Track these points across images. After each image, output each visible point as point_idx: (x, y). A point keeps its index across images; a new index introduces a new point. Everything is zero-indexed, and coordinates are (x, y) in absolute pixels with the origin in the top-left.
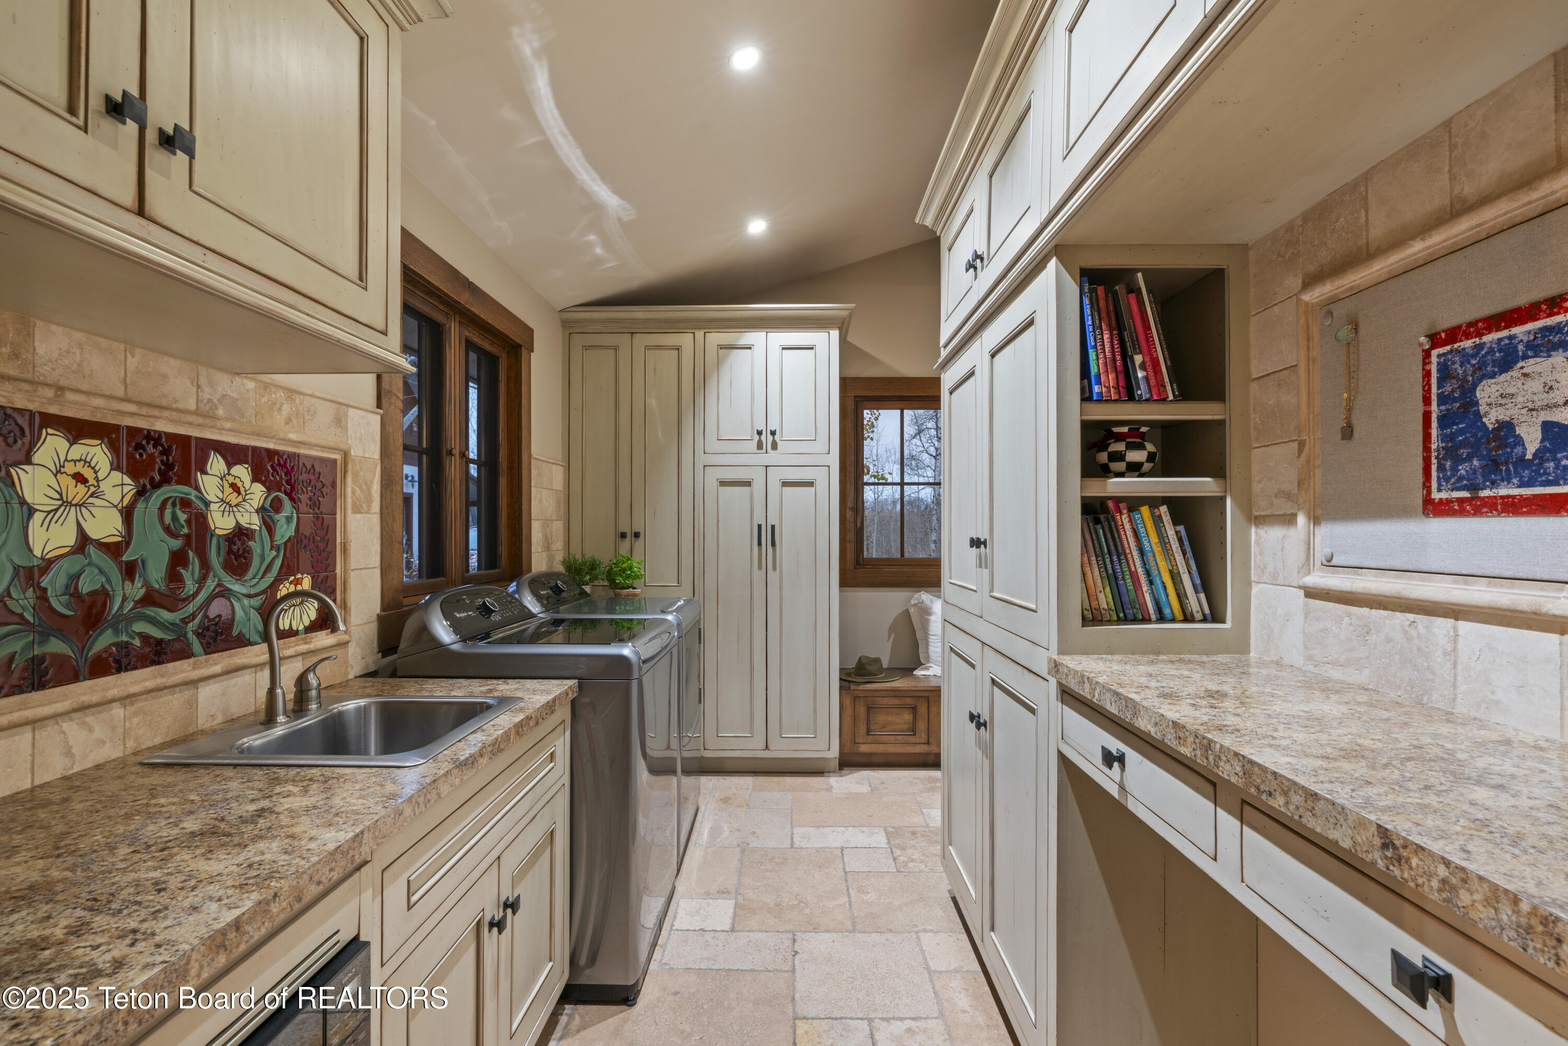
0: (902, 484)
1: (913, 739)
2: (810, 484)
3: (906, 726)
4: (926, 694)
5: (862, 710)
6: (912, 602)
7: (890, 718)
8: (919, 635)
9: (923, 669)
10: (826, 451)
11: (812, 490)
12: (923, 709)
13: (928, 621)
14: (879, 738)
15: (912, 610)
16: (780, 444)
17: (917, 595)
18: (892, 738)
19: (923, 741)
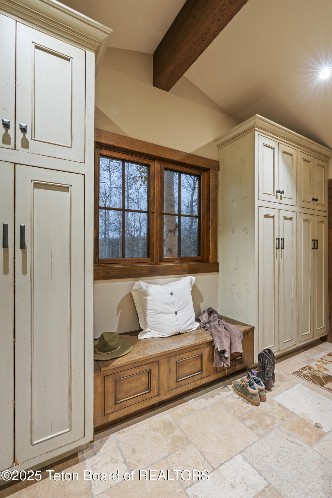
0: (123, 210)
1: (149, 396)
2: (66, 189)
3: (144, 387)
4: (157, 359)
5: (110, 385)
6: (134, 288)
7: (132, 385)
8: (139, 310)
9: (144, 334)
10: (83, 161)
11: (67, 194)
12: (155, 371)
13: (146, 300)
14: (124, 404)
15: (134, 294)
16: (31, 143)
17: (137, 283)
18: (134, 400)
19: (155, 394)
